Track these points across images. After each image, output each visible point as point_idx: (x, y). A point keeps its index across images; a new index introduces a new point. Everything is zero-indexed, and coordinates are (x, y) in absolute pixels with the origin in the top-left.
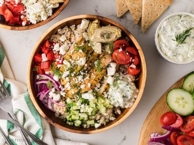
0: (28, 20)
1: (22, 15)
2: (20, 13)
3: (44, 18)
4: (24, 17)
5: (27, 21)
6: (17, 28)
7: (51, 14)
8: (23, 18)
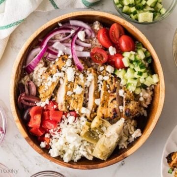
0: (50, 144)
1: (49, 133)
2: (49, 130)
3: (66, 159)
4: (49, 137)
5: (48, 144)
6: (32, 143)
7: (76, 160)
8: (47, 138)
